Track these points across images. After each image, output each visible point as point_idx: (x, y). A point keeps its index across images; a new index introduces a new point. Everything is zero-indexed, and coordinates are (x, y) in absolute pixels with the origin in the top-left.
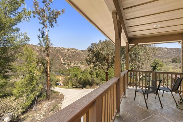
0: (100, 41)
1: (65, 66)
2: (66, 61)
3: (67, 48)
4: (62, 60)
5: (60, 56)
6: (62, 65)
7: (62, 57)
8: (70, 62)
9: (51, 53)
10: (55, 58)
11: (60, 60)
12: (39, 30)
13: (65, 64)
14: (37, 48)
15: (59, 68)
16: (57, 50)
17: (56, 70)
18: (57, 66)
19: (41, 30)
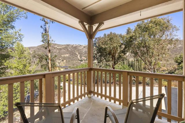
0: (105, 35)
1: (82, 62)
2: (82, 57)
3: (83, 45)
4: (79, 57)
5: (77, 53)
6: (79, 61)
7: (79, 53)
8: (86, 58)
9: (69, 50)
10: (72, 55)
11: (77, 56)
12: (41, 27)
13: (81, 61)
14: (57, 46)
15: (76, 65)
16: (74, 47)
17: (74, 66)
18: (75, 63)
19: (43, 27)
